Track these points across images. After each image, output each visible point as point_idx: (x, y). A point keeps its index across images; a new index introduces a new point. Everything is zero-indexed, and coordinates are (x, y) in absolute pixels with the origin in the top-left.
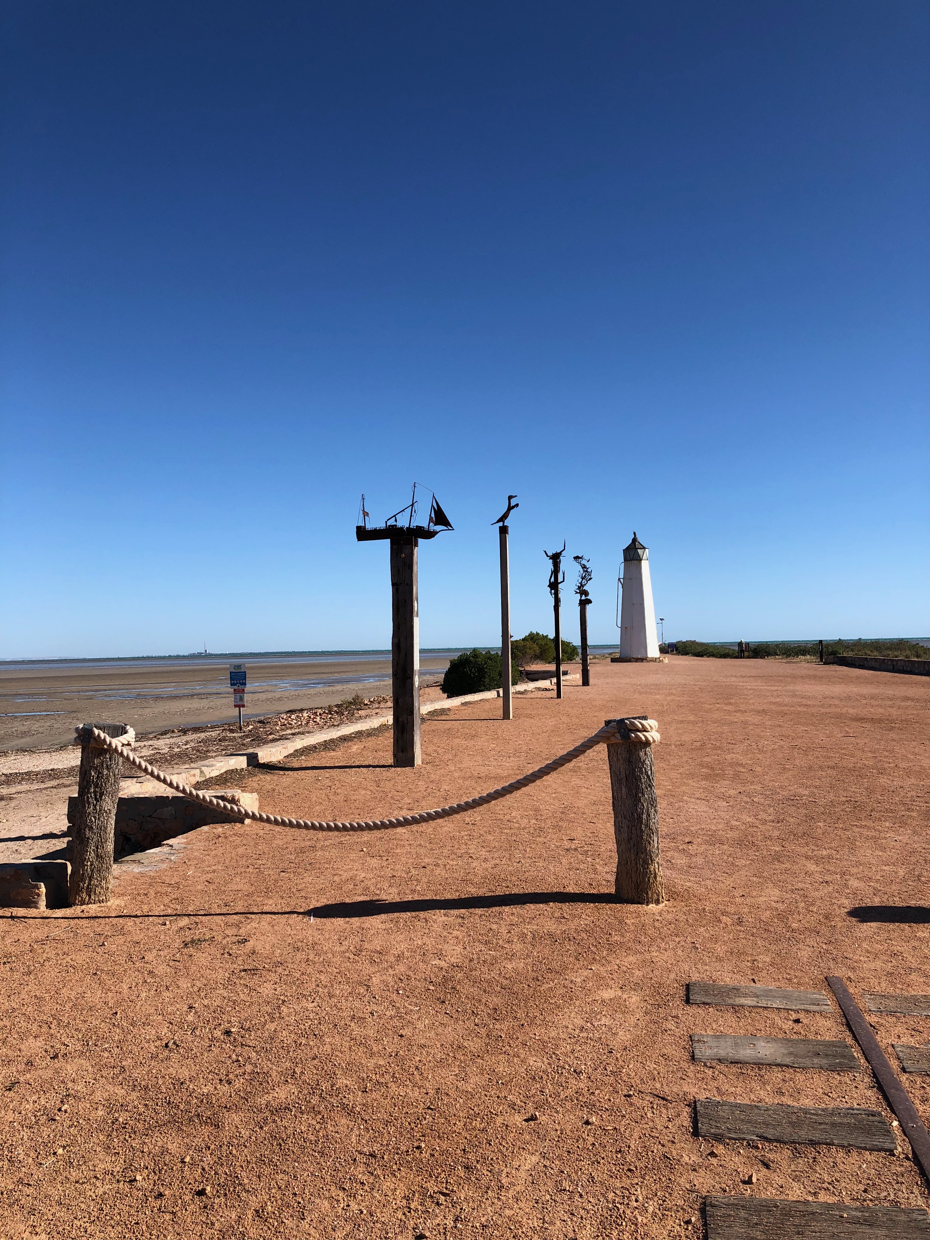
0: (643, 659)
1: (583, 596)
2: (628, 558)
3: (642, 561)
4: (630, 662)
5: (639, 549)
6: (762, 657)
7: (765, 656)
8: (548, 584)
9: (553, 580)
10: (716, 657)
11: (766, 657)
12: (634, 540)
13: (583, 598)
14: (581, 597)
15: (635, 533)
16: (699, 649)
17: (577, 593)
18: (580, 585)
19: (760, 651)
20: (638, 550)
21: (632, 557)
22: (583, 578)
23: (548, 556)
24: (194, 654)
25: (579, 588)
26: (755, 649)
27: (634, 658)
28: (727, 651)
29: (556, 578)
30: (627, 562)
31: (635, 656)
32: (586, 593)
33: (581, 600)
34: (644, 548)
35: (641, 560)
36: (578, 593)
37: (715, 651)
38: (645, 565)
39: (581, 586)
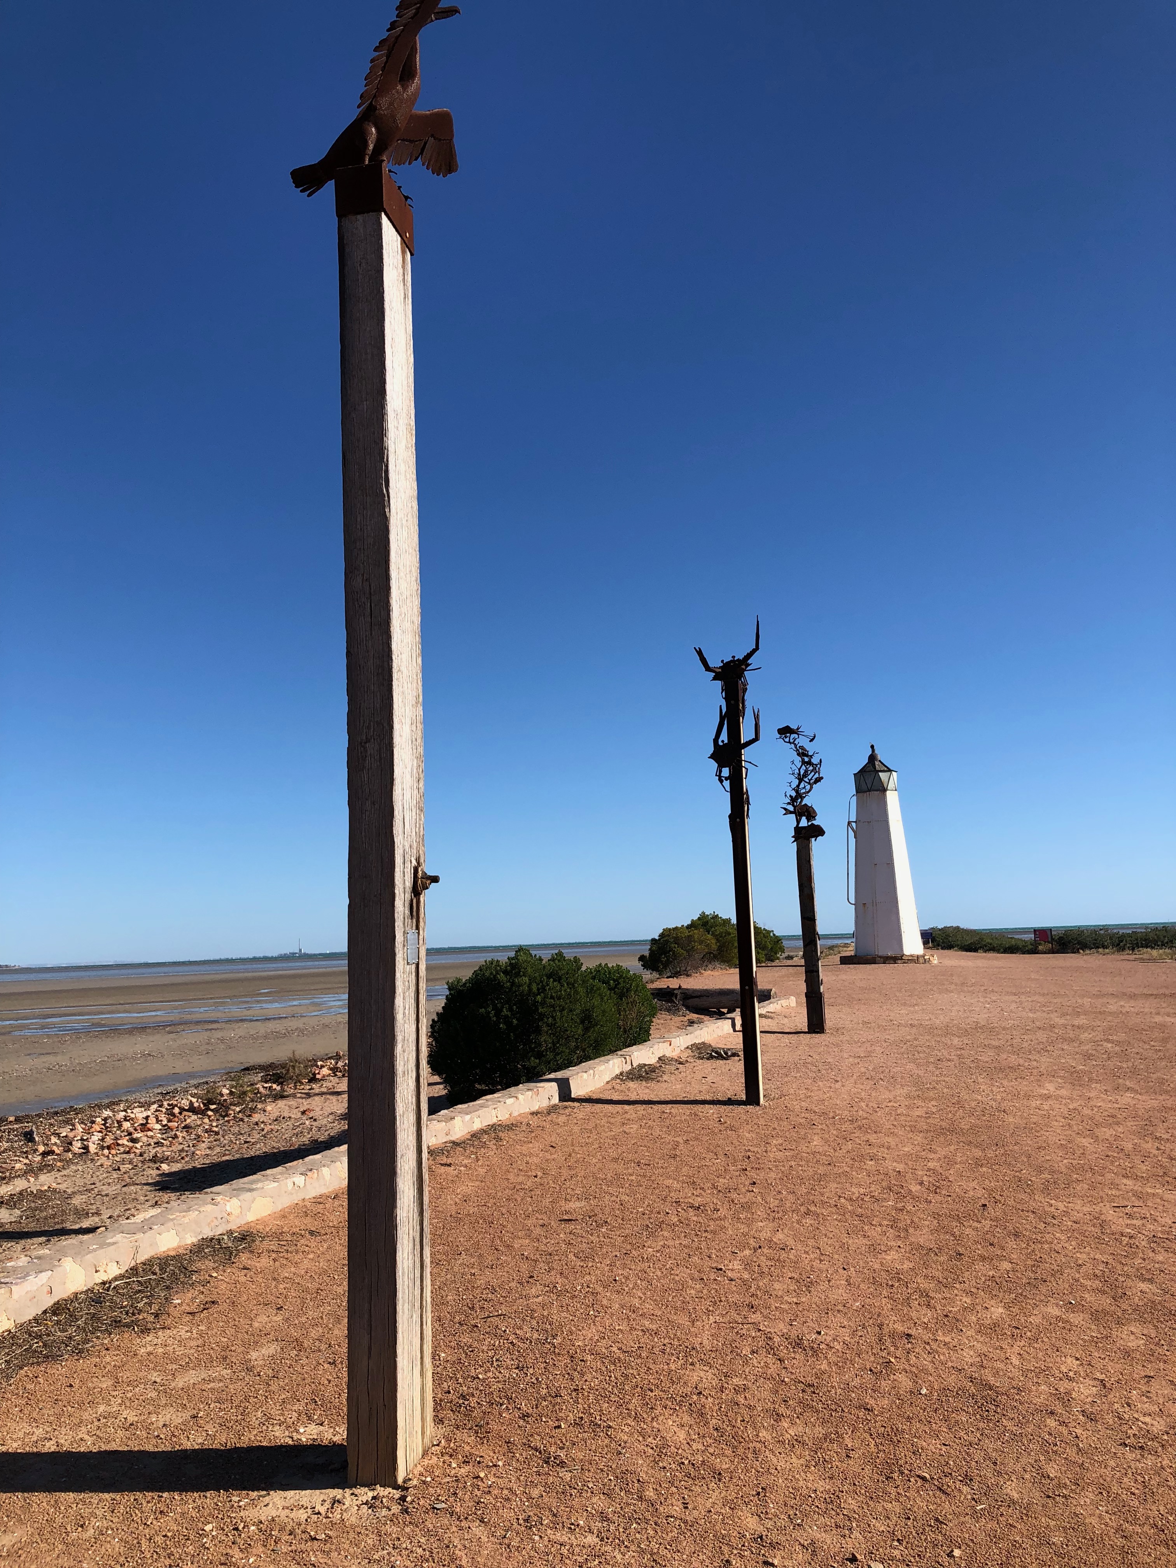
0: (897, 958)
1: (804, 818)
2: (864, 787)
3: (888, 792)
4: (875, 963)
5: (881, 771)
6: (1075, 951)
7: (1078, 949)
8: (711, 749)
9: (724, 737)
10: (998, 951)
11: (1081, 951)
12: (872, 758)
13: (804, 822)
14: (798, 822)
15: (872, 747)
16: (969, 941)
17: (788, 812)
18: (794, 794)
19: (1070, 942)
20: (880, 774)
21: (869, 786)
22: (801, 780)
23: (708, 668)
24: (285, 954)
25: (793, 800)
26: (1061, 938)
27: (880, 957)
28: (1013, 943)
29: (734, 732)
30: (861, 794)
31: (881, 953)
32: (809, 813)
33: (798, 830)
34: (890, 770)
35: (884, 790)
36: (791, 812)
37: (996, 943)
38: (892, 799)
39: (797, 797)
